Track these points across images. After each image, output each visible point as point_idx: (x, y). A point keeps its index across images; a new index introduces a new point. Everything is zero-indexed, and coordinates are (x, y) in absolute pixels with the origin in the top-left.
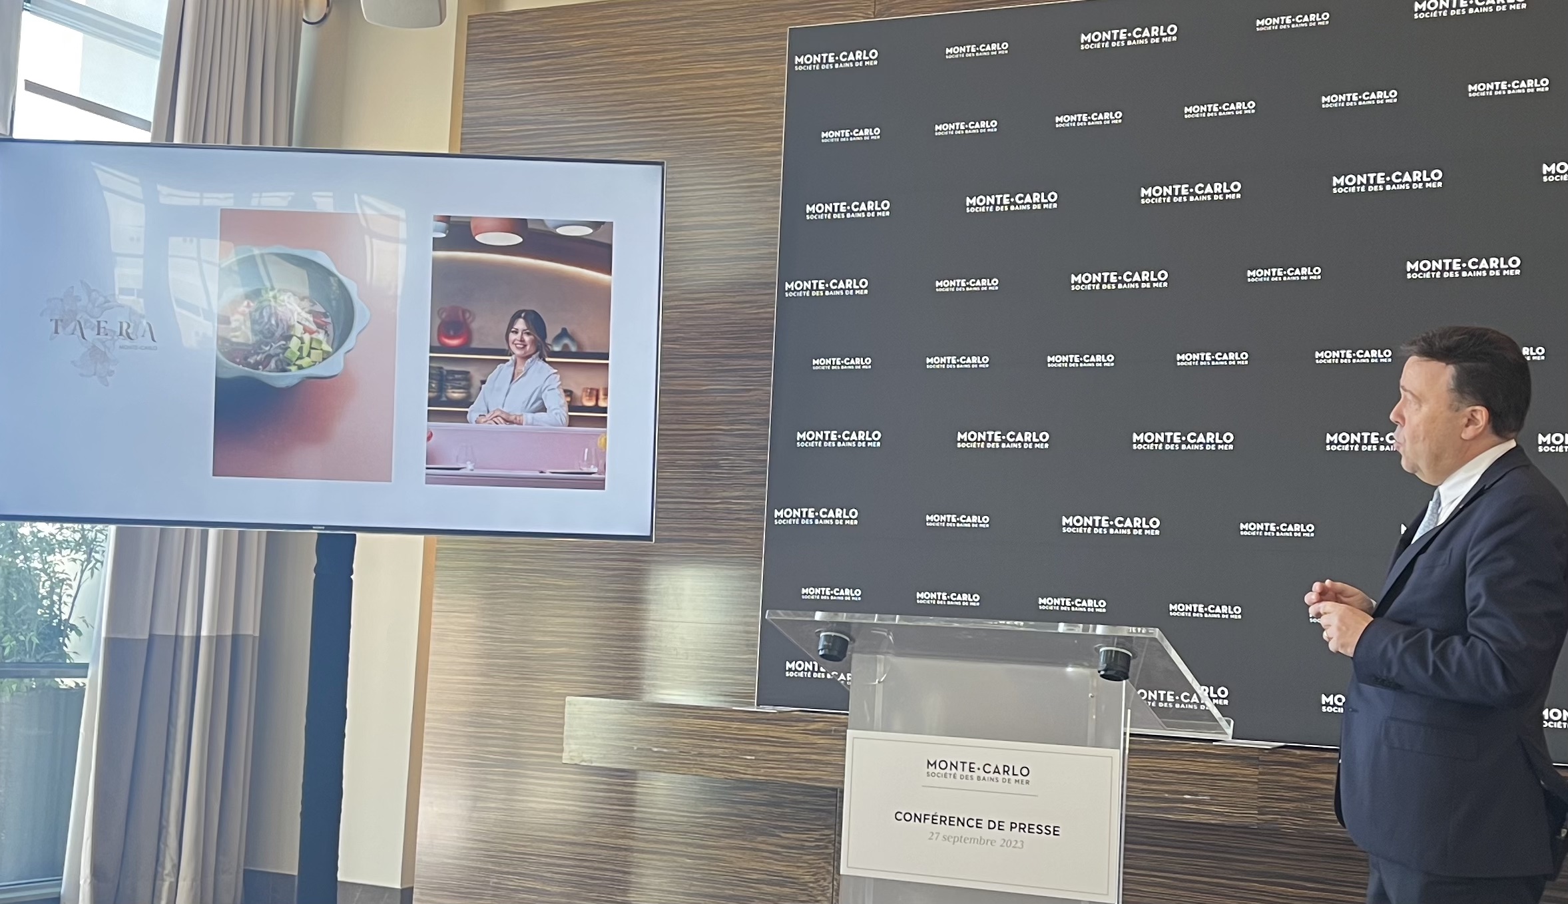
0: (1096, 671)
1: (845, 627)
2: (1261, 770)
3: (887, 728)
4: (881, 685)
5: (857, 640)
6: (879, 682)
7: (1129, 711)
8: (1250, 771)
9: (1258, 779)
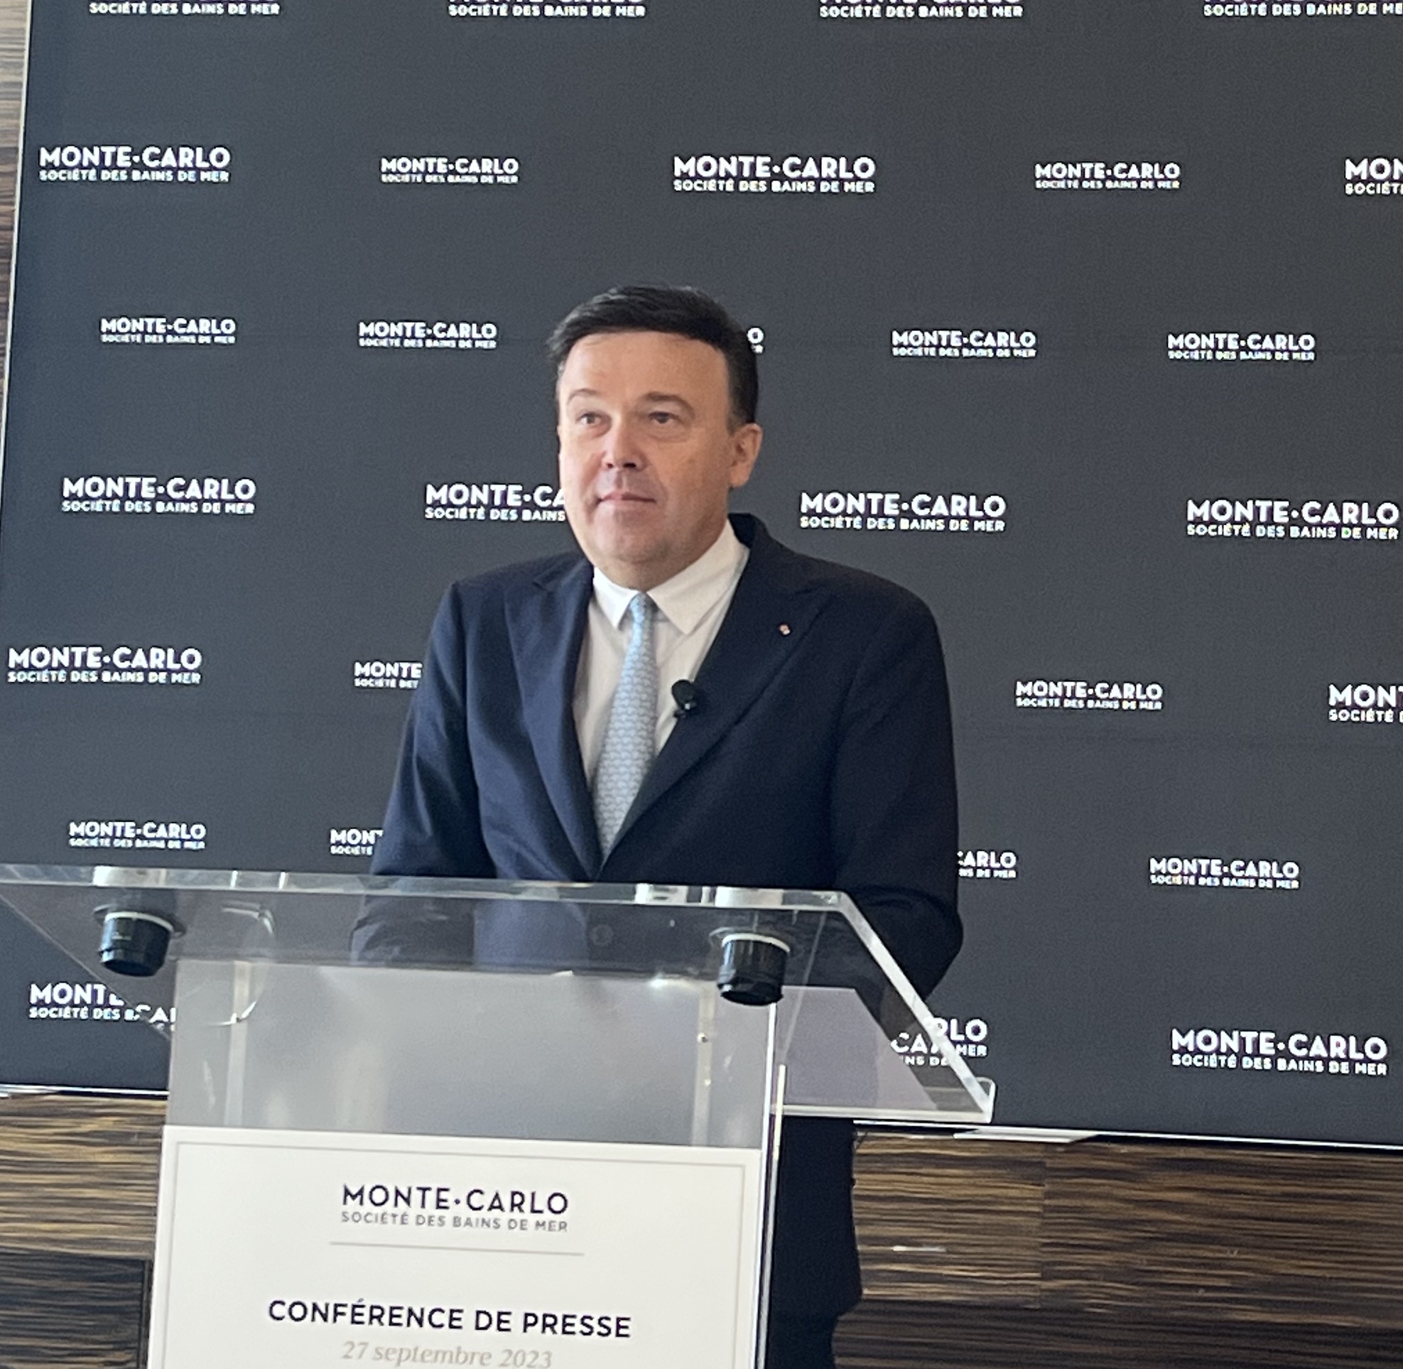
0: (712, 985)
1: (161, 900)
2: (1047, 1187)
3: (253, 1120)
4: (244, 1025)
5: (189, 928)
6: (238, 1020)
7: (782, 1069)
8: (1027, 1190)
9: (1044, 1206)
